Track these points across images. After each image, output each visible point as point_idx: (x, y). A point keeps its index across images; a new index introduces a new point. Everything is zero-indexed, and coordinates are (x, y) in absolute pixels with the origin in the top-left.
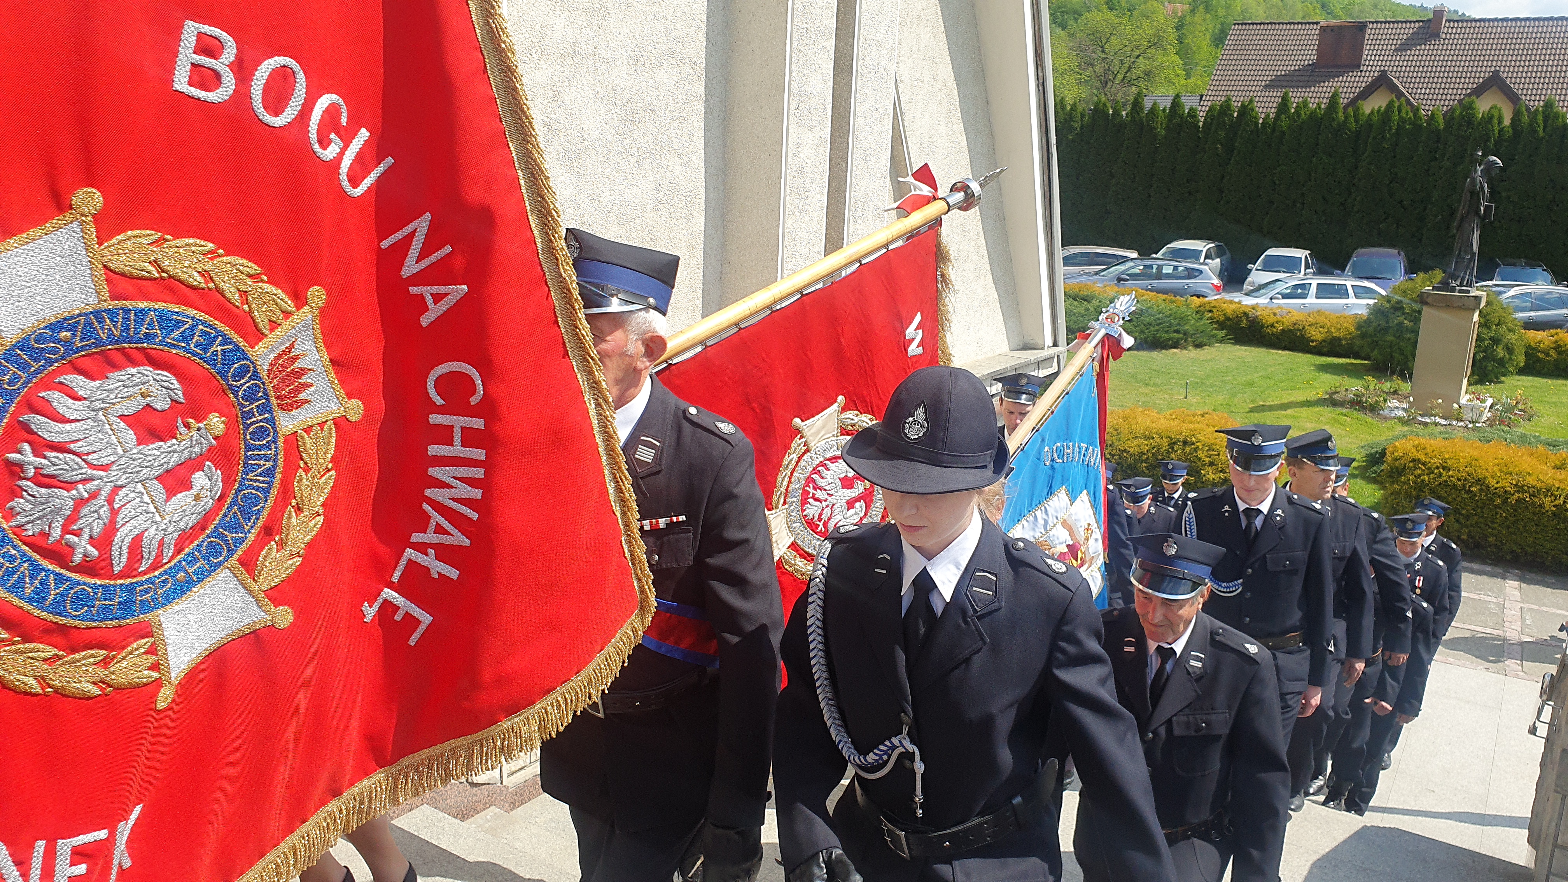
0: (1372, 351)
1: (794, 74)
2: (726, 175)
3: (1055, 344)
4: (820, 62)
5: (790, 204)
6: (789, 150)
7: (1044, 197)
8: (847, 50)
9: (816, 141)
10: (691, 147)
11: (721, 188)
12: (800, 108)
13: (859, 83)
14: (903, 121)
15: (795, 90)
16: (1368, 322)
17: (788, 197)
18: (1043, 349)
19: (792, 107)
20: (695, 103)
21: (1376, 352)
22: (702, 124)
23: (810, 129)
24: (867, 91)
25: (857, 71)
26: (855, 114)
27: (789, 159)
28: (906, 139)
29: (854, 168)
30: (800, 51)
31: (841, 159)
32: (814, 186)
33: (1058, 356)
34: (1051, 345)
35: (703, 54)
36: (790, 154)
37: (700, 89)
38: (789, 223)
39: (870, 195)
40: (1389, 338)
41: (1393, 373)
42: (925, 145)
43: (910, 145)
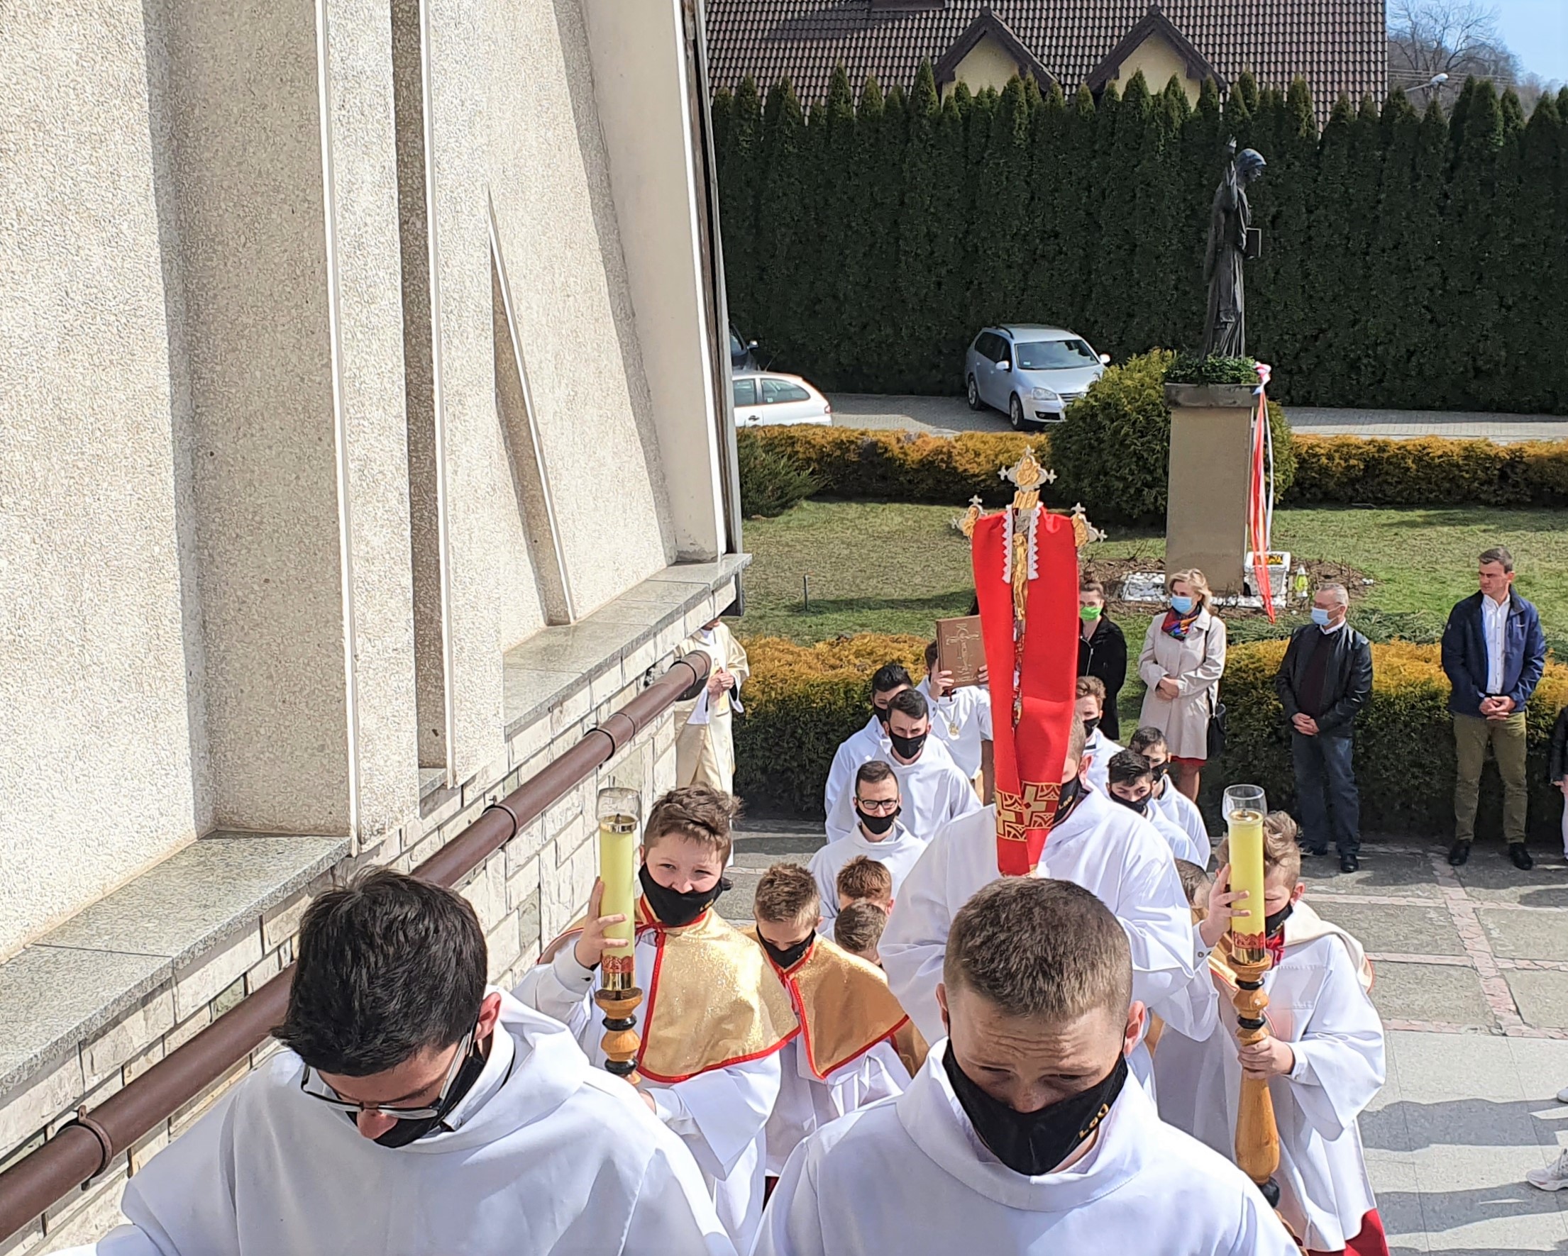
1: (332, 31)
3: (730, 549)
6: (337, 198)
12: (347, 106)
15: (337, 67)
17: (342, 300)
18: (714, 560)
24: (446, 65)
25: (427, 22)
26: (431, 116)
27: (339, 218)
32: (381, 274)
34: (724, 550)
38: (348, 358)
39: (468, 284)
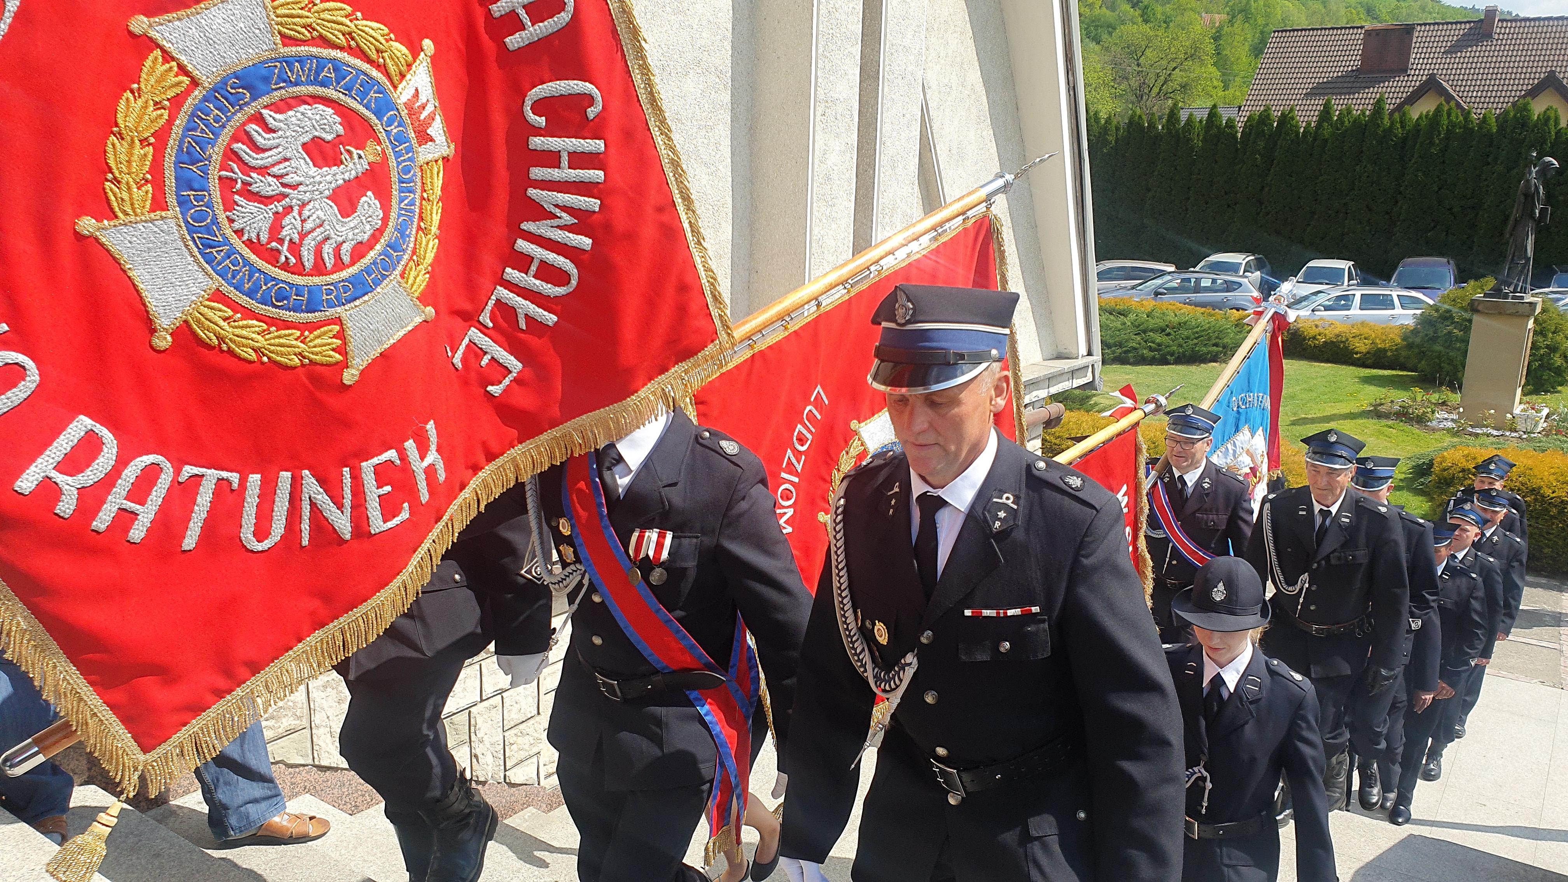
0: (1419, 362)
1: (820, 80)
2: (753, 184)
3: (1090, 353)
4: (846, 68)
5: (817, 210)
6: (816, 156)
7: (1076, 203)
8: (874, 56)
9: (843, 148)
10: (718, 156)
11: (749, 197)
12: (827, 115)
13: (886, 89)
14: (931, 127)
15: (821, 96)
16: (1415, 332)
17: (815, 204)
18: (1077, 358)
19: (818, 114)
20: (722, 112)
21: (1423, 362)
22: (729, 133)
23: (837, 136)
24: (894, 97)
25: (883, 77)
26: (882, 121)
27: (816, 166)
28: (934, 146)
29: (882, 175)
30: (826, 57)
31: (869, 165)
32: (841, 193)
33: (1093, 365)
34: (1085, 354)
35: (729, 62)
36: (816, 162)
37: (726, 97)
38: (816, 230)
39: (899, 201)
40: (1438, 348)
41: (1441, 384)
42: (954, 152)
43: (938, 152)
